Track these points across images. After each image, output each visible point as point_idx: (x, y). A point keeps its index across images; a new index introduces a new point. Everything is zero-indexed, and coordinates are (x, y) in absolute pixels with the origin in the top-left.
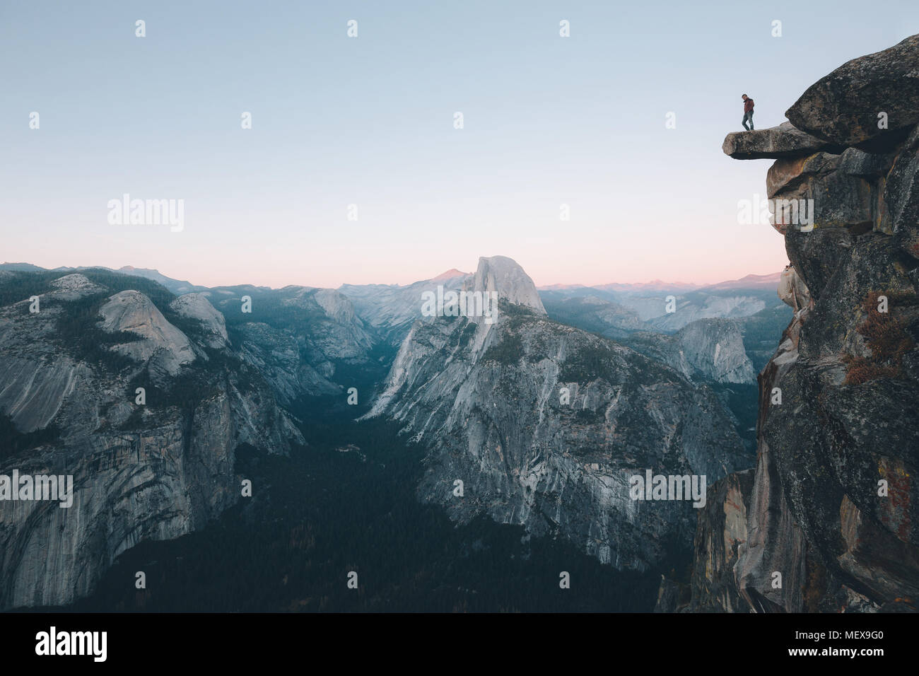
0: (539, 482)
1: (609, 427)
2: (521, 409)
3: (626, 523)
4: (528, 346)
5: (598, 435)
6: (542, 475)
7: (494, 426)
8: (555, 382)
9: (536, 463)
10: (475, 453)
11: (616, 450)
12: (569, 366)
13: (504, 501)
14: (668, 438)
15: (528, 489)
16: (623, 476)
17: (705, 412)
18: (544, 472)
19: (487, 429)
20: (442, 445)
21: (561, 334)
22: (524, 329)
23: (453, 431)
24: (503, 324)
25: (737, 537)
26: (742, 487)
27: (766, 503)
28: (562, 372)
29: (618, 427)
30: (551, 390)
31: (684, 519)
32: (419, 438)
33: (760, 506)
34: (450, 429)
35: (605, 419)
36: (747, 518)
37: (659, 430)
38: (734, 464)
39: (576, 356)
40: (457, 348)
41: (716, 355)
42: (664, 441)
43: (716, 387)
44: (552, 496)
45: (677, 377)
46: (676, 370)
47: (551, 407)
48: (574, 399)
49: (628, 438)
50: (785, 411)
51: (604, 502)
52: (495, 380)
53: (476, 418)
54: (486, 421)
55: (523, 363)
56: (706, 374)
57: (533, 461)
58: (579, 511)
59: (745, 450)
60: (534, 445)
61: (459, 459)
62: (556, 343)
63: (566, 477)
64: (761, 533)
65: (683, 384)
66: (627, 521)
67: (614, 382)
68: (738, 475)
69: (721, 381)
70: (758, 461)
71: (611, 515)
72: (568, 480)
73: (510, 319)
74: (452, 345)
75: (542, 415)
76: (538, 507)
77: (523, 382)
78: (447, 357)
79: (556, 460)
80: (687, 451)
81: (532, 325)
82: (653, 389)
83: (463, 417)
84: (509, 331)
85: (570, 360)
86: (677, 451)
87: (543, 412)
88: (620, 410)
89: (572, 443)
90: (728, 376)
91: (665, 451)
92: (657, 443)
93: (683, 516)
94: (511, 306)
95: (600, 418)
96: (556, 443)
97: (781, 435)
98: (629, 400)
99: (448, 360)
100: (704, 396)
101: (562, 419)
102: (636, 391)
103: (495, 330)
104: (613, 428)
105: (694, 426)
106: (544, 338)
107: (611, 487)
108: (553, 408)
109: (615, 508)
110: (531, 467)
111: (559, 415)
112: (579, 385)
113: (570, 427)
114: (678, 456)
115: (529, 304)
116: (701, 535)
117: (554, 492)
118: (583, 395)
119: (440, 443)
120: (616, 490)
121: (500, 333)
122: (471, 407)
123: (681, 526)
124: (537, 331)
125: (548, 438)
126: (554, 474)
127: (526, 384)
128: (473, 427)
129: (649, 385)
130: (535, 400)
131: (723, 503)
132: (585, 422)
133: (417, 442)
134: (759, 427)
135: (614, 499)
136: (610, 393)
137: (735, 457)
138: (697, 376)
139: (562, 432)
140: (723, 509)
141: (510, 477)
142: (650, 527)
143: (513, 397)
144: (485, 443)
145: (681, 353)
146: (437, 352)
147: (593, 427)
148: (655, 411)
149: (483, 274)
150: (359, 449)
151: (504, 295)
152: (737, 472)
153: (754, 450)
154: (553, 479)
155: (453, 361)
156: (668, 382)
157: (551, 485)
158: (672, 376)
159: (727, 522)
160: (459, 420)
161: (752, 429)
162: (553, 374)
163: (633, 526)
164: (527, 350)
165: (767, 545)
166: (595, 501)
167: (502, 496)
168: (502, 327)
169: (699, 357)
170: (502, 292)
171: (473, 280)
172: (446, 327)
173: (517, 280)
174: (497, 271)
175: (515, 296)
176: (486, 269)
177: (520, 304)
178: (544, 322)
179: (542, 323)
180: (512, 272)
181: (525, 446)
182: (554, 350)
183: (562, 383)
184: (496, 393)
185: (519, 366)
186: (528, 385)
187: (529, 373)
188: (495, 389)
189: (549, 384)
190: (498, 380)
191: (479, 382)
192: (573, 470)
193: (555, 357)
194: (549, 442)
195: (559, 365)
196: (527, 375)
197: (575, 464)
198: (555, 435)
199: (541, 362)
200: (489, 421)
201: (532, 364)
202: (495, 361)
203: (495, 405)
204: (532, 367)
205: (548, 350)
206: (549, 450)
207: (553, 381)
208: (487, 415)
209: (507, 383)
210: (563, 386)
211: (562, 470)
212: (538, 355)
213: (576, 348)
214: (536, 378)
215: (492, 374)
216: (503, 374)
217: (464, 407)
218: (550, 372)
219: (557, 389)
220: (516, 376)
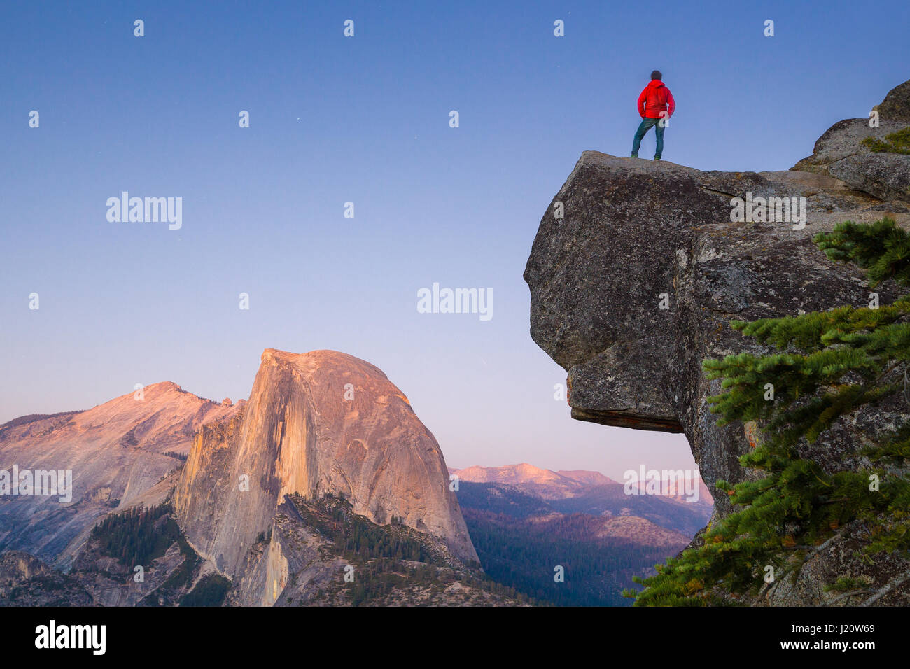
94: (361, 523)
115: (420, 523)
149: (271, 408)
151: (341, 484)
170: (333, 475)
171: (232, 426)
172: (118, 581)
173: (387, 437)
174: (320, 400)
175: (376, 491)
176: (282, 390)
177: (388, 521)
178: (467, 590)
179: (460, 592)
180: (372, 408)
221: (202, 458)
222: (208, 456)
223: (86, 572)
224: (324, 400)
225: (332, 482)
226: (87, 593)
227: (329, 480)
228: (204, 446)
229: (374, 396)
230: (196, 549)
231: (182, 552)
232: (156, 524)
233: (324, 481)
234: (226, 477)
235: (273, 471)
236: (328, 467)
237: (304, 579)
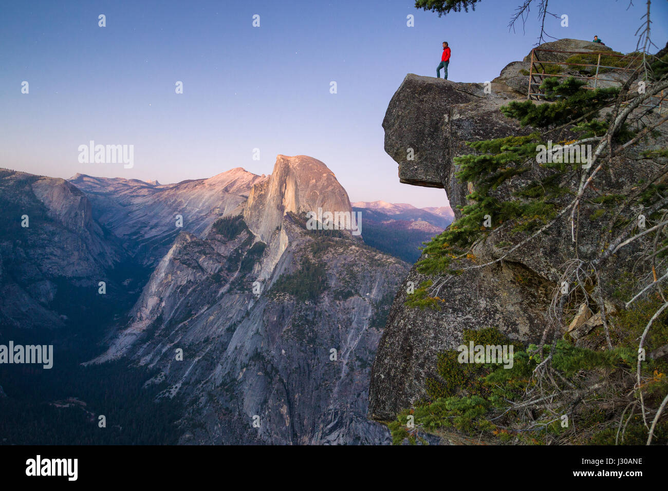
2: (318, 359)
4: (334, 278)
7: (281, 380)
8: (365, 327)
9: (332, 430)
10: (251, 414)
12: (386, 308)
19: (270, 383)
20: (207, 403)
21: (379, 265)
22: (330, 255)
23: (223, 384)
24: (302, 246)
28: (376, 314)
30: (360, 336)
32: (174, 392)
34: (219, 382)
40: (236, 274)
47: (358, 359)
52: (286, 320)
53: (256, 368)
54: (269, 372)
55: (326, 301)
57: (329, 426)
60: (331, 407)
61: (229, 421)
62: (371, 277)
73: (313, 240)
74: (230, 270)
75: (345, 368)
77: (324, 325)
78: (221, 286)
79: (360, 426)
81: (341, 250)
83: (239, 367)
84: (311, 257)
87: (347, 364)
96: (361, 405)
99: (223, 290)
103: (290, 254)
106: (355, 269)
108: (361, 360)
110: (325, 434)
119: (203, 400)
121: (298, 258)
122: (251, 353)
124: (349, 259)
125: (351, 398)
127: (327, 327)
128: (251, 380)
133: (171, 397)
143: (309, 343)
144: (266, 401)
146: (207, 278)
149: (281, 178)
150: (84, 404)
155: (230, 291)
160: (233, 370)
162: (364, 315)
164: (333, 283)
168: (301, 250)
170: (305, 204)
171: (266, 185)
172: (224, 244)
173: (327, 190)
174: (300, 175)
176: (285, 171)
178: (357, 248)
179: (355, 249)
180: (320, 178)
181: (319, 407)
182: (368, 285)
183: (374, 328)
184: (286, 336)
185: (320, 303)
186: (330, 329)
187: (332, 313)
188: (285, 332)
189: (358, 329)
190: (291, 320)
191: (264, 321)
192: (380, 440)
193: (368, 294)
194: (352, 404)
195: (373, 305)
196: (329, 315)
197: (383, 432)
198: (360, 394)
199: (349, 299)
200: (274, 373)
201: (338, 302)
202: (288, 294)
203: (283, 352)
204: (337, 305)
205: (359, 285)
206: (351, 413)
207: (363, 326)
208: (272, 365)
209: (302, 324)
210: (375, 332)
211: (366, 439)
212: (346, 290)
213: (396, 285)
214: (342, 320)
215: (283, 311)
216: (298, 313)
217: (240, 353)
218: (359, 313)
219: (368, 336)
220: (315, 316)
221: (254, 197)
222: (256, 197)
223: (211, 240)
224: (301, 175)
226: (212, 247)
227: (304, 206)
228: (255, 193)
229: (321, 174)
230: (252, 232)
231: (247, 233)
232: (237, 223)
233: (302, 207)
234: (264, 205)
235: (282, 203)
236: (303, 201)
237: (294, 244)
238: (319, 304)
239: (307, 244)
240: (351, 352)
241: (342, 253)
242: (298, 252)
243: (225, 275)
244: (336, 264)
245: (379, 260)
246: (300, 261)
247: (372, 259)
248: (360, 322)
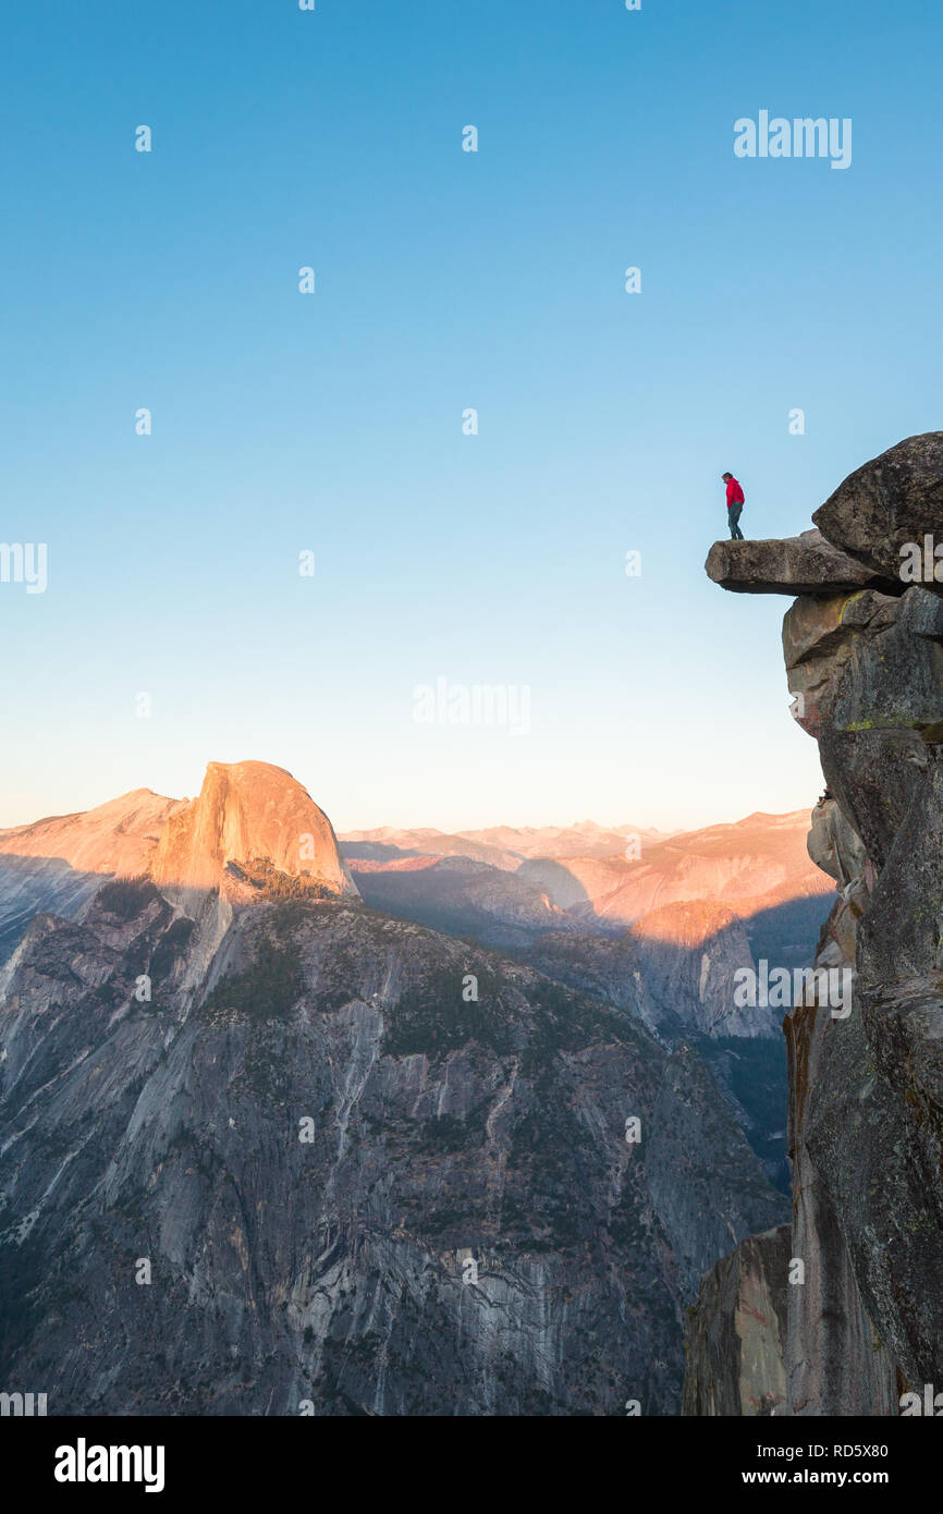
0: (335, 1313)
1: (494, 1155)
3: (536, 1393)
4: (315, 971)
5: (471, 1177)
6: (343, 1293)
7: (229, 1179)
8: (375, 1056)
9: (327, 1266)
10: (177, 1257)
11: (511, 1210)
12: (408, 1016)
13: (247, 1379)
14: (617, 1169)
15: (309, 1335)
16: (526, 1272)
17: (688, 1104)
18: (346, 1286)
19: (210, 1187)
20: (90, 1243)
21: (389, 942)
22: (306, 932)
23: (120, 1202)
24: (258, 920)
25: (765, 1390)
26: (766, 1271)
27: (817, 1303)
28: (392, 1029)
29: (513, 1153)
30: (367, 1075)
31: (657, 1363)
32: (25, 1230)
33: (805, 1309)
34: (113, 1198)
35: (485, 1138)
36: (783, 1342)
37: (599, 1153)
38: (748, 1217)
39: (422, 991)
40: (142, 981)
41: (703, 979)
42: (609, 1179)
43: (708, 1047)
44: (366, 1346)
45: (630, 1031)
46: (629, 1014)
47: (368, 1118)
48: (418, 1093)
49: (534, 1180)
50: (844, 1096)
51: (485, 1344)
52: (234, 1060)
53: (183, 1160)
54: (207, 1166)
55: (304, 1013)
56: (685, 1020)
57: (322, 1258)
58: (428, 1378)
59: (768, 1183)
60: (324, 1219)
61: (133, 1278)
62: (379, 963)
63: (399, 1292)
64: (813, 1372)
65: (643, 1044)
66: (539, 1386)
67: (504, 1048)
68: (756, 1241)
69: (714, 1035)
70: (796, 1206)
71: (501, 1377)
72: (403, 1301)
73: (275, 908)
74: (130, 976)
75: (344, 1139)
76: (332, 1379)
77: (302, 1061)
78: (115, 1007)
79: (377, 1249)
80: (655, 1196)
81: (325, 921)
82: (584, 1060)
83: (149, 1162)
84: (273, 938)
85: (407, 1002)
86: (636, 1199)
87: (347, 1131)
88: (517, 1113)
89: (414, 1202)
90: (727, 1022)
91: (612, 1201)
92: (596, 1183)
93: (655, 1355)
94: (283, 877)
95: (476, 1136)
96: (376, 1207)
97: (841, 1146)
98: (536, 1089)
99: (117, 1015)
100: (685, 1069)
101: (390, 1144)
102: (549, 1066)
103: (237, 936)
104: (502, 1158)
105: (668, 1137)
106: (351, 951)
107: (500, 1305)
108: (371, 1120)
109: (510, 1356)
110: (316, 1276)
111: (384, 1136)
112: (429, 1058)
113: (408, 1164)
114: (638, 1211)
115: (319, 873)
116: (695, 1396)
117: (371, 1335)
118: (439, 1083)
119: (82, 1240)
120: (512, 1309)
121: (251, 943)
122: (171, 1133)
123: (651, 1381)
124: (338, 936)
125: (358, 1196)
126: (370, 1289)
127: (308, 1064)
128: (174, 1186)
129: (575, 1052)
130: (329, 1104)
131: (734, 1314)
132: (441, 1149)
133: (20, 1242)
134: (792, 1132)
135: (507, 1334)
136: (495, 1074)
137: (750, 1202)
138: (670, 1026)
139: (391, 1177)
140: (733, 1325)
141: (265, 1308)
142: (586, 1395)
143: (277, 1099)
144: (202, 1226)
145: (637, 975)
146: (88, 996)
147: (460, 1157)
148: (590, 1108)
149: (215, 802)
151: (265, 851)
152: (757, 1236)
153: (783, 1182)
154: (369, 1299)
155: (131, 1015)
156: (614, 1042)
157: (363, 1317)
158: (621, 1028)
159: (743, 1356)
160: (139, 1170)
161: (778, 1136)
163: (550, 1398)
164: (313, 981)
165: (825, 1401)
166: (465, 1344)
167: (242, 1366)
168: (255, 927)
169: (671, 985)
170: (259, 845)
171: (189, 816)
172: (118, 928)
173: (294, 817)
174: (248, 795)
175: (289, 854)
176: (221, 789)
177: (298, 873)
178: (352, 915)
179: (348, 917)
180: (283, 797)
181: (302, 1221)
182: (375, 978)
183: (390, 1057)
184: (235, 1091)
185: (293, 1021)
186: (313, 1067)
187: (316, 1036)
188: (233, 1083)
189: (363, 1062)
190: (243, 1059)
191: (193, 1067)
192: (415, 1271)
193: (375, 995)
194: (361, 1206)
195: (385, 1014)
196: (311, 1042)
197: (419, 1255)
198: (374, 1186)
199: (343, 1008)
200: (215, 1166)
201: (324, 1016)
202: (235, 1012)
203: (231, 1122)
204: (324, 1022)
205: (360, 980)
206: (361, 1226)
207: (371, 1054)
208: (212, 1150)
209: (264, 1064)
210: (393, 1064)
211: (391, 1273)
212: (339, 992)
213: (422, 973)
214: (333, 1048)
215: (228, 1044)
216: (254, 1044)
217: (151, 1135)
218: (363, 1033)
219: (379, 1072)
220: (286, 1045)
221: (170, 839)
222: (174, 838)
223: (94, 923)
224: (250, 795)
225: (259, 850)
226: (95, 937)
227: (257, 849)
228: (171, 831)
229: (284, 790)
230: (169, 902)
231: (160, 904)
232: (140, 888)
233: (254, 850)
234: (187, 851)
235: (218, 845)
236: (255, 840)
237: (243, 917)
238: (291, 1023)
239: (266, 915)
240: (354, 1106)
241: (327, 926)
242: (250, 931)
243: (121, 986)
244: (318, 948)
245: (390, 932)
246: (256, 947)
247: (377, 931)
248: (363, 1049)
